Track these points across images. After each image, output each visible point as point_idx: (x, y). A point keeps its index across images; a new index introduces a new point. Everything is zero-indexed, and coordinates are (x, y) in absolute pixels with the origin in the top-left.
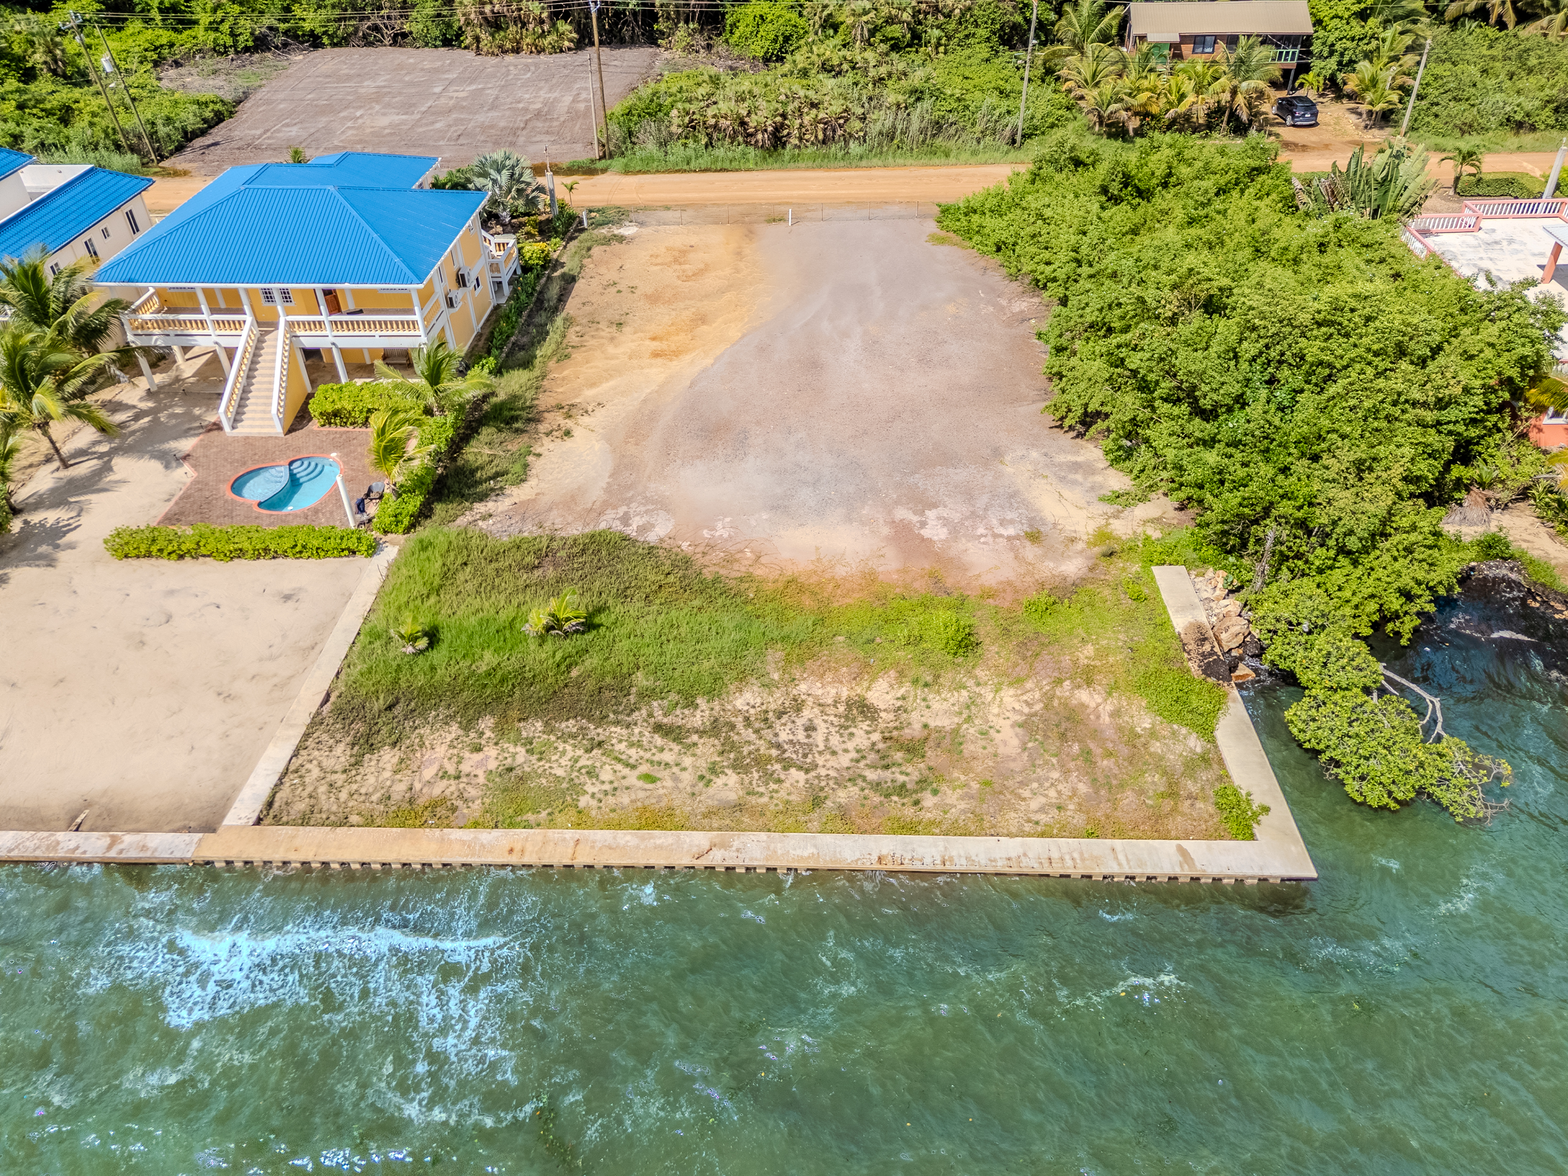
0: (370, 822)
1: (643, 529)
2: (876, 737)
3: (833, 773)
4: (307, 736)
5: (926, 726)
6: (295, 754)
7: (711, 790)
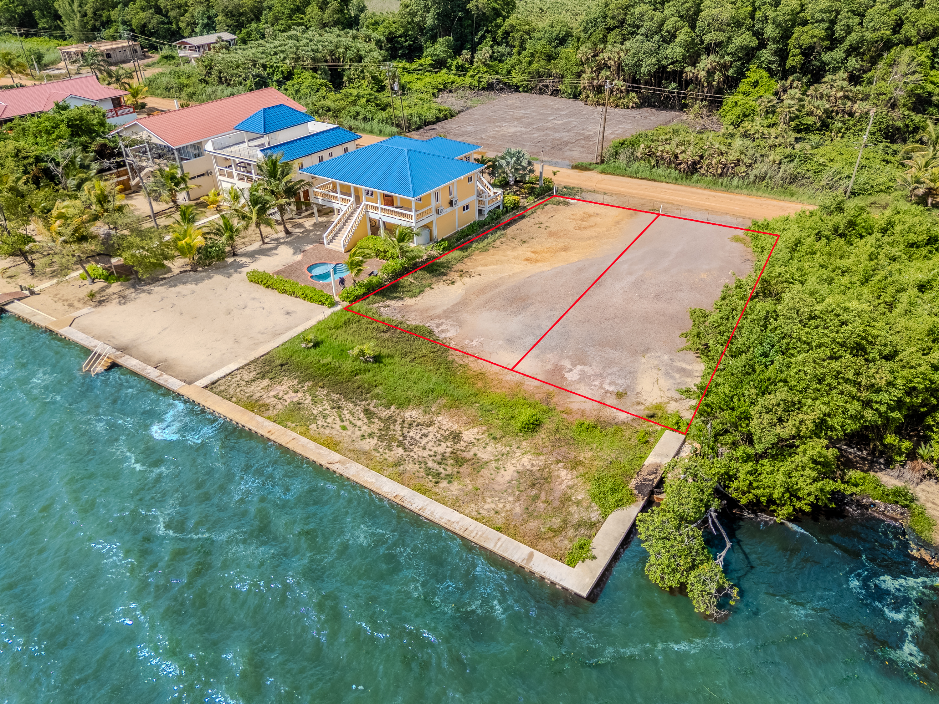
0: (238, 403)
1: (443, 331)
2: (449, 450)
3: (416, 457)
4: (247, 365)
5: (475, 455)
6: (237, 370)
7: (362, 442)
